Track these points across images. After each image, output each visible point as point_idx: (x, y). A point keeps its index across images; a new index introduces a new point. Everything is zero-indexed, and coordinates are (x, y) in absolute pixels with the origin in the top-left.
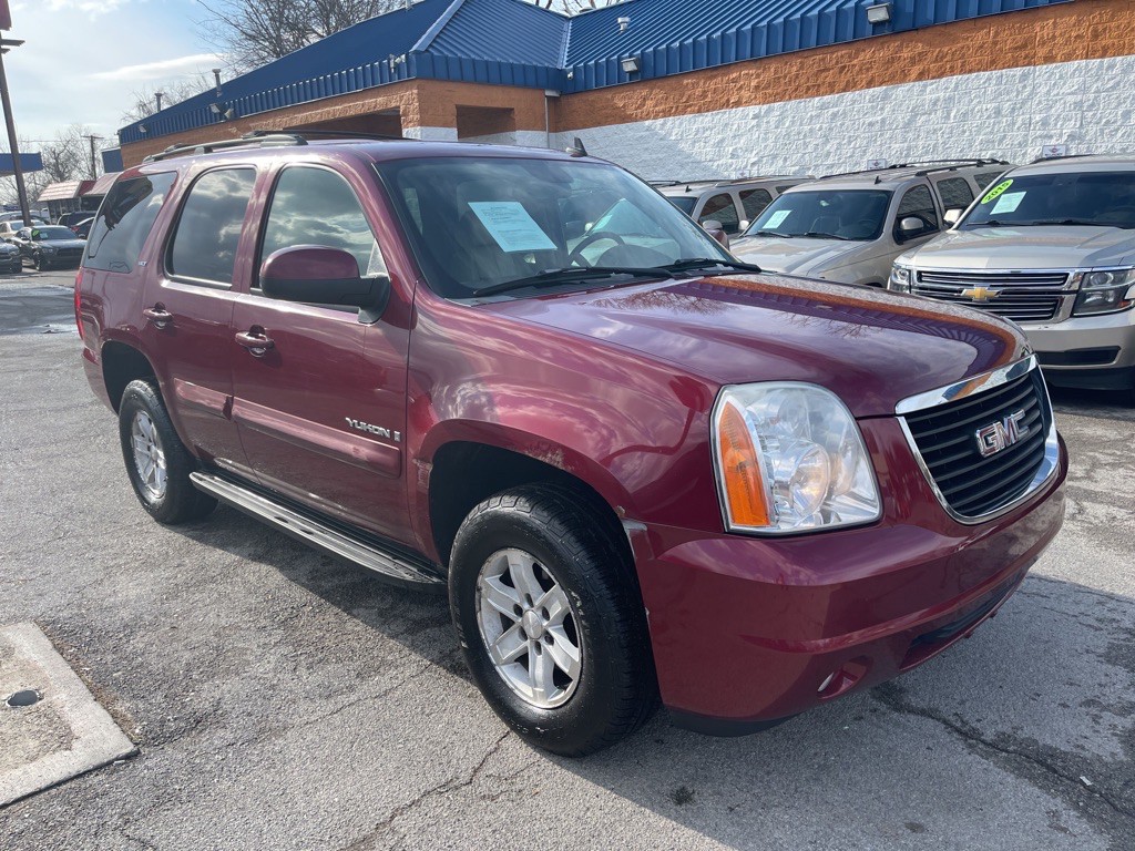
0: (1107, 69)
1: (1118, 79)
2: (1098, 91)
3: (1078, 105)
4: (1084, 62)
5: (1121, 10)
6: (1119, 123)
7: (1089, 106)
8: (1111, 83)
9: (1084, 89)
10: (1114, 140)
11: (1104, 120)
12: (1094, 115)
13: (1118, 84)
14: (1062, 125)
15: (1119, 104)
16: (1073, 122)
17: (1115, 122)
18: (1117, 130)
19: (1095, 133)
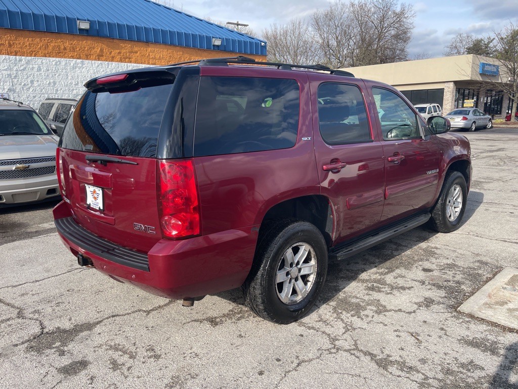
0: (19, 61)
1: (25, 66)
2: (17, 70)
3: (10, 75)
4: (7, 56)
5: (19, 36)
6: (30, 85)
7: (14, 77)
8: (22, 68)
9: (10, 69)
10: (29, 92)
11: (23, 84)
12: (18, 81)
13: (25, 68)
14: (3, 84)
15: (28, 77)
16: (8, 83)
17: (28, 85)
18: (29, 88)
19: (20, 89)
